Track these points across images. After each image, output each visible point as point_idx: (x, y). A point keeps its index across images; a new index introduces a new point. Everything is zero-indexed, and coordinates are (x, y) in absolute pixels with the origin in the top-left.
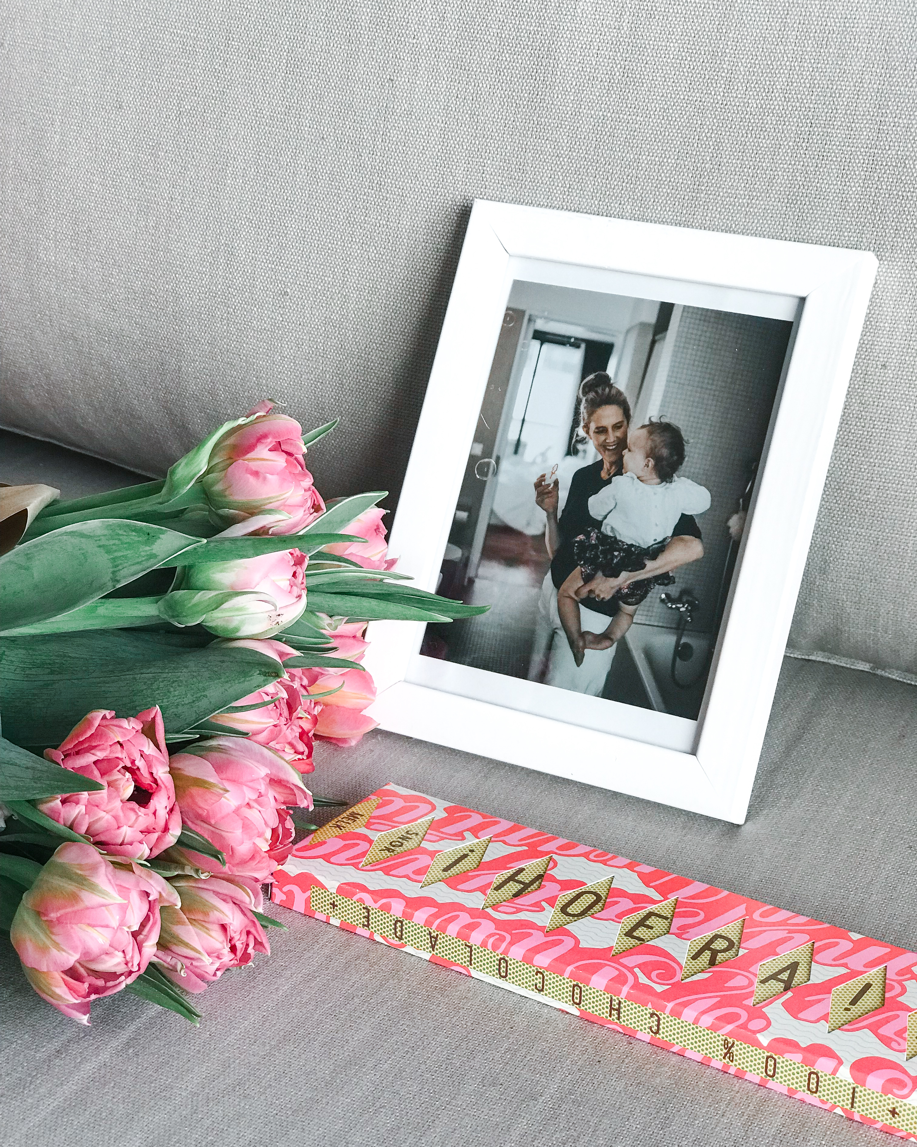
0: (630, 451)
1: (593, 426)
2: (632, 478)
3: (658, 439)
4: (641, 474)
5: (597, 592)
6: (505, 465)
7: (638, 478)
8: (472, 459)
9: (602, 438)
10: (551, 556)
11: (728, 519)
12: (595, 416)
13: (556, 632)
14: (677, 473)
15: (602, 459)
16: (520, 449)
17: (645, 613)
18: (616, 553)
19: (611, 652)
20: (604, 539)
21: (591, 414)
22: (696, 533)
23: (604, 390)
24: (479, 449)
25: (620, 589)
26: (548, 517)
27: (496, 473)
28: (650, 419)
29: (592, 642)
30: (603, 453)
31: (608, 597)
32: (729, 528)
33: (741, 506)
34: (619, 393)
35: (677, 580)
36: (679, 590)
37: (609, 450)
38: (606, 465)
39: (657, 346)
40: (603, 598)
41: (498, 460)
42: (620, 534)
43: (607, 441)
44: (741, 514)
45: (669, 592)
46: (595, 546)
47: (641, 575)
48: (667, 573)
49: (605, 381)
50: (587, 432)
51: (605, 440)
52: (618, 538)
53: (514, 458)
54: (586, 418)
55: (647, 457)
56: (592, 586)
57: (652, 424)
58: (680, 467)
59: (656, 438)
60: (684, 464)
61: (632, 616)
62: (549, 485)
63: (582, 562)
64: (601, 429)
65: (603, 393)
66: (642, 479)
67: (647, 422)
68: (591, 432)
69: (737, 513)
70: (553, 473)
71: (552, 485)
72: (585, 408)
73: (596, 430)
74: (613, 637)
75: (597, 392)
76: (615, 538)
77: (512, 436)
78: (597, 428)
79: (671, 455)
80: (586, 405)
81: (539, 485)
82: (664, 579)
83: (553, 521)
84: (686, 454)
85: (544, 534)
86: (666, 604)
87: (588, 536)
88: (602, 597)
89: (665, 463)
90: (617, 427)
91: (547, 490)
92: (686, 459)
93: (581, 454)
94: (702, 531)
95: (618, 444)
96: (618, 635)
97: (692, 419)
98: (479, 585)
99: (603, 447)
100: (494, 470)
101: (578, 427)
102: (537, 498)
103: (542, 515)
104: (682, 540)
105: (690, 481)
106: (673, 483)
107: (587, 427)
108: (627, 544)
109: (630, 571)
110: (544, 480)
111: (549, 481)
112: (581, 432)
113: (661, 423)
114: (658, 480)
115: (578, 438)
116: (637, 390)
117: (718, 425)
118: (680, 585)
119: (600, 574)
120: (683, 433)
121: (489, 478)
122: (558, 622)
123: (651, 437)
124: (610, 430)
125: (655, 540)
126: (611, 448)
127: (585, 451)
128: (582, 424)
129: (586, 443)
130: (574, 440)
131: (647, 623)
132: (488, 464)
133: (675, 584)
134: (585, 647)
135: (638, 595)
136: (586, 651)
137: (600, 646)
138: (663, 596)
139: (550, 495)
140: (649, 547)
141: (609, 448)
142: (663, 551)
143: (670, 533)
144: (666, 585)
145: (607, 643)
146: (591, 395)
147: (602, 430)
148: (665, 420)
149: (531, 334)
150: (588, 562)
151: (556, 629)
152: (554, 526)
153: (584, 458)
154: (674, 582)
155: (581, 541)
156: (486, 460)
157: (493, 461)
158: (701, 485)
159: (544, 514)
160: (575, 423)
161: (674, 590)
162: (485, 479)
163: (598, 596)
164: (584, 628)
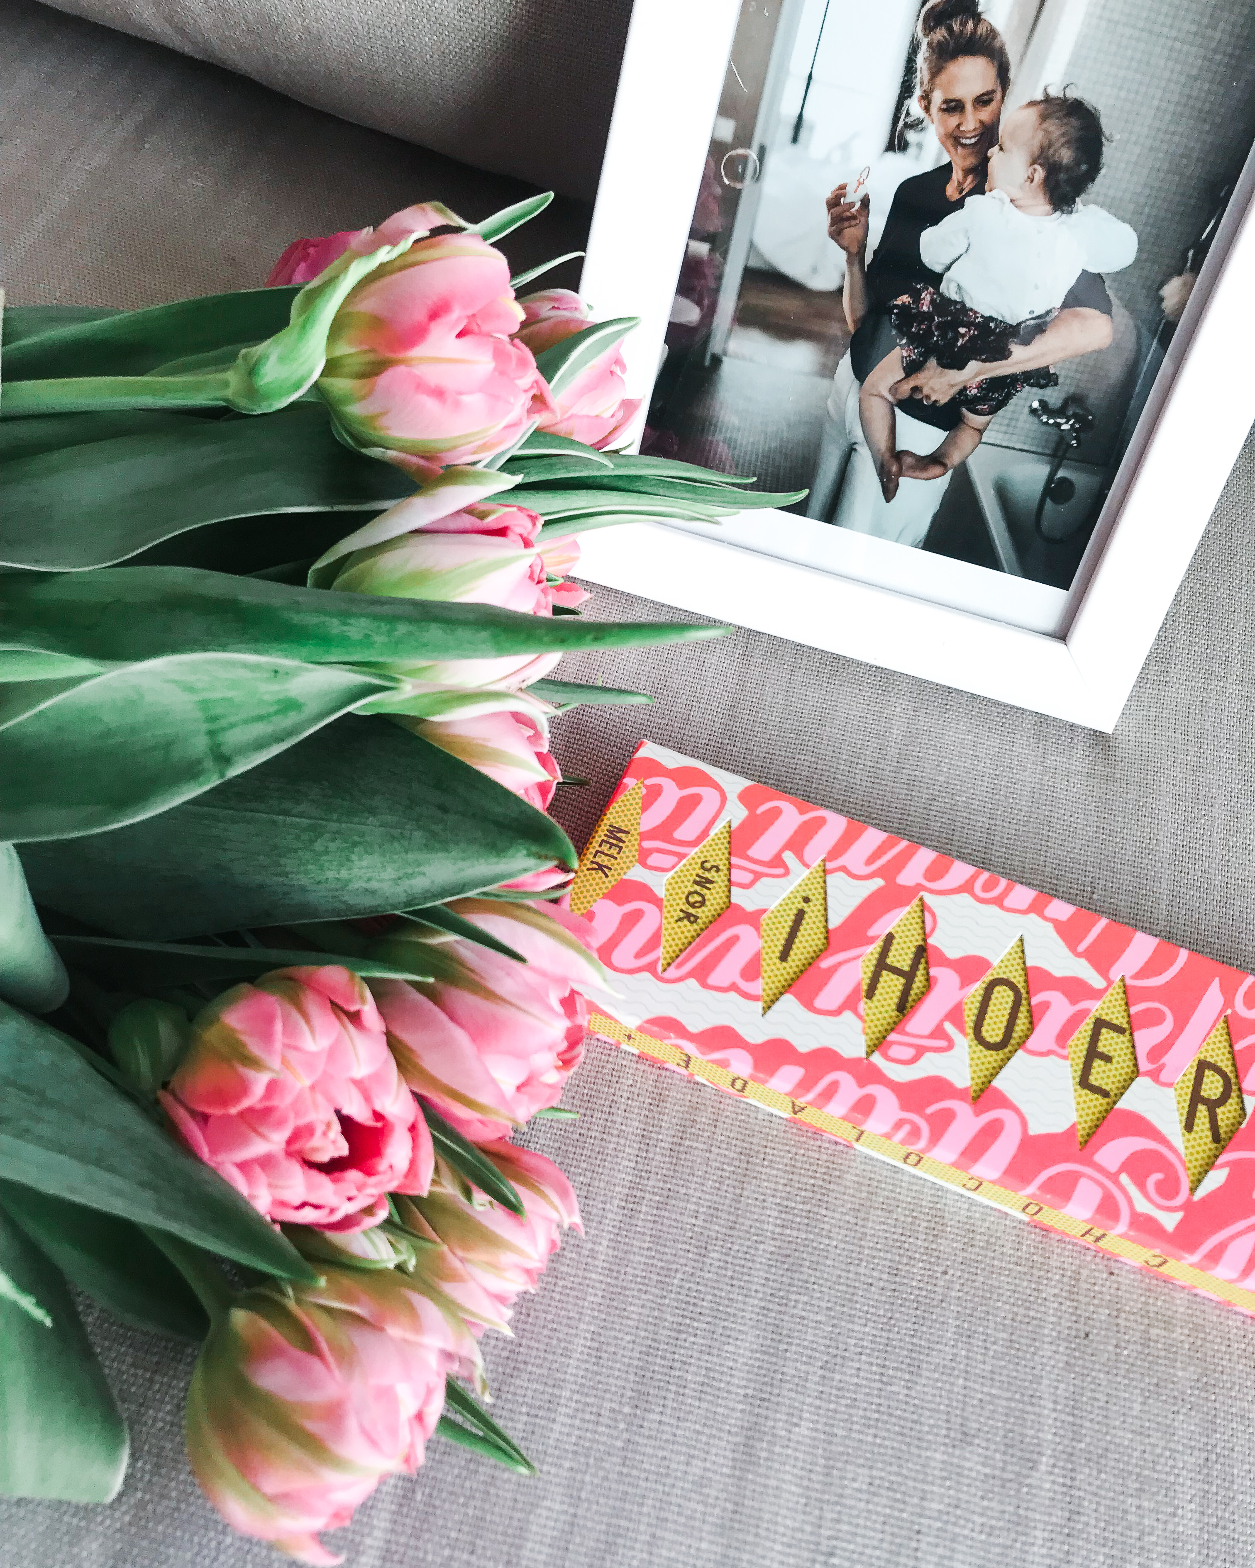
0: (1001, 149)
1: (937, 97)
2: (1001, 200)
3: (1055, 128)
4: (1017, 194)
5: (926, 391)
6: (773, 161)
7: (1012, 201)
8: (717, 149)
9: (953, 121)
10: (851, 327)
11: (1162, 284)
12: (943, 78)
13: (855, 450)
14: (1084, 196)
15: (950, 164)
16: (803, 134)
17: (1004, 428)
18: (962, 330)
19: (942, 483)
20: (943, 304)
21: (936, 71)
22: (1104, 305)
23: (964, 24)
24: (727, 130)
25: (965, 388)
26: (850, 262)
27: (758, 176)
28: (1045, 89)
29: (914, 468)
30: (952, 149)
31: (943, 399)
32: (1161, 300)
33: (1189, 264)
34: (992, 33)
35: (1060, 380)
36: (1063, 395)
37: (964, 146)
38: (957, 175)
40: (936, 401)
41: (762, 152)
42: (971, 298)
43: (962, 128)
44: (1187, 276)
45: (1046, 399)
46: (928, 316)
47: (1002, 369)
48: (1046, 368)
49: (969, 7)
50: (927, 109)
51: (958, 126)
52: (969, 305)
53: (791, 149)
54: (926, 80)
55: (1033, 163)
56: (919, 379)
57: (1048, 100)
58: (1090, 186)
59: (1052, 129)
60: (1099, 179)
61: (981, 432)
62: (852, 204)
63: (904, 341)
64: (953, 104)
65: (961, 31)
66: (1018, 203)
67: (1039, 96)
68: (934, 109)
69: (1180, 274)
70: (860, 183)
71: (858, 205)
72: (925, 59)
73: (944, 106)
74: (947, 461)
75: (950, 30)
76: (963, 304)
77: (789, 109)
78: (946, 102)
79: (1078, 164)
80: (927, 54)
81: (834, 203)
83: (856, 269)
84: (1103, 160)
85: (840, 290)
86: (1039, 416)
87: (916, 297)
88: (933, 398)
89: (1062, 176)
90: (983, 100)
91: (848, 214)
92: (1103, 171)
93: (912, 150)
94: (1114, 301)
95: (981, 134)
96: (955, 458)
97: (1123, 94)
98: (728, 367)
99: (954, 139)
100: (756, 169)
101: (909, 97)
102: (832, 225)
104: (1077, 315)
105: (1103, 213)
106: (1074, 215)
107: (926, 98)
108: (982, 317)
109: (984, 361)
110: (844, 195)
111: (853, 197)
112: (914, 106)
113: (1066, 99)
114: (1049, 208)
115: (909, 120)
116: (1027, 29)
117: (1171, 108)
118: (1066, 388)
119: (933, 362)
120: (1104, 122)
121: (747, 186)
122: (858, 433)
123: (1045, 125)
124: (969, 107)
125: (1031, 312)
126: (968, 142)
127: (920, 146)
128: (918, 92)
129: (922, 129)
130: (901, 124)
131: (1005, 444)
132: (745, 159)
133: (1057, 388)
134: (900, 473)
135: (993, 399)
136: (902, 480)
137: (925, 475)
138: (1036, 404)
139: (853, 223)
140: (1020, 323)
141: (964, 141)
142: (1043, 331)
143: (1058, 303)
144: (1042, 387)
145: (938, 470)
146: (940, 34)
147: (954, 107)
148: (1073, 94)
150: (914, 340)
151: (855, 444)
152: (858, 277)
153: (917, 158)
154: (1056, 384)
155: (904, 307)
156: (741, 151)
157: (753, 154)
158: (1123, 220)
159: (843, 255)
160: (906, 90)
161: (1054, 396)
162: (738, 186)
163: (928, 397)
164: (900, 446)
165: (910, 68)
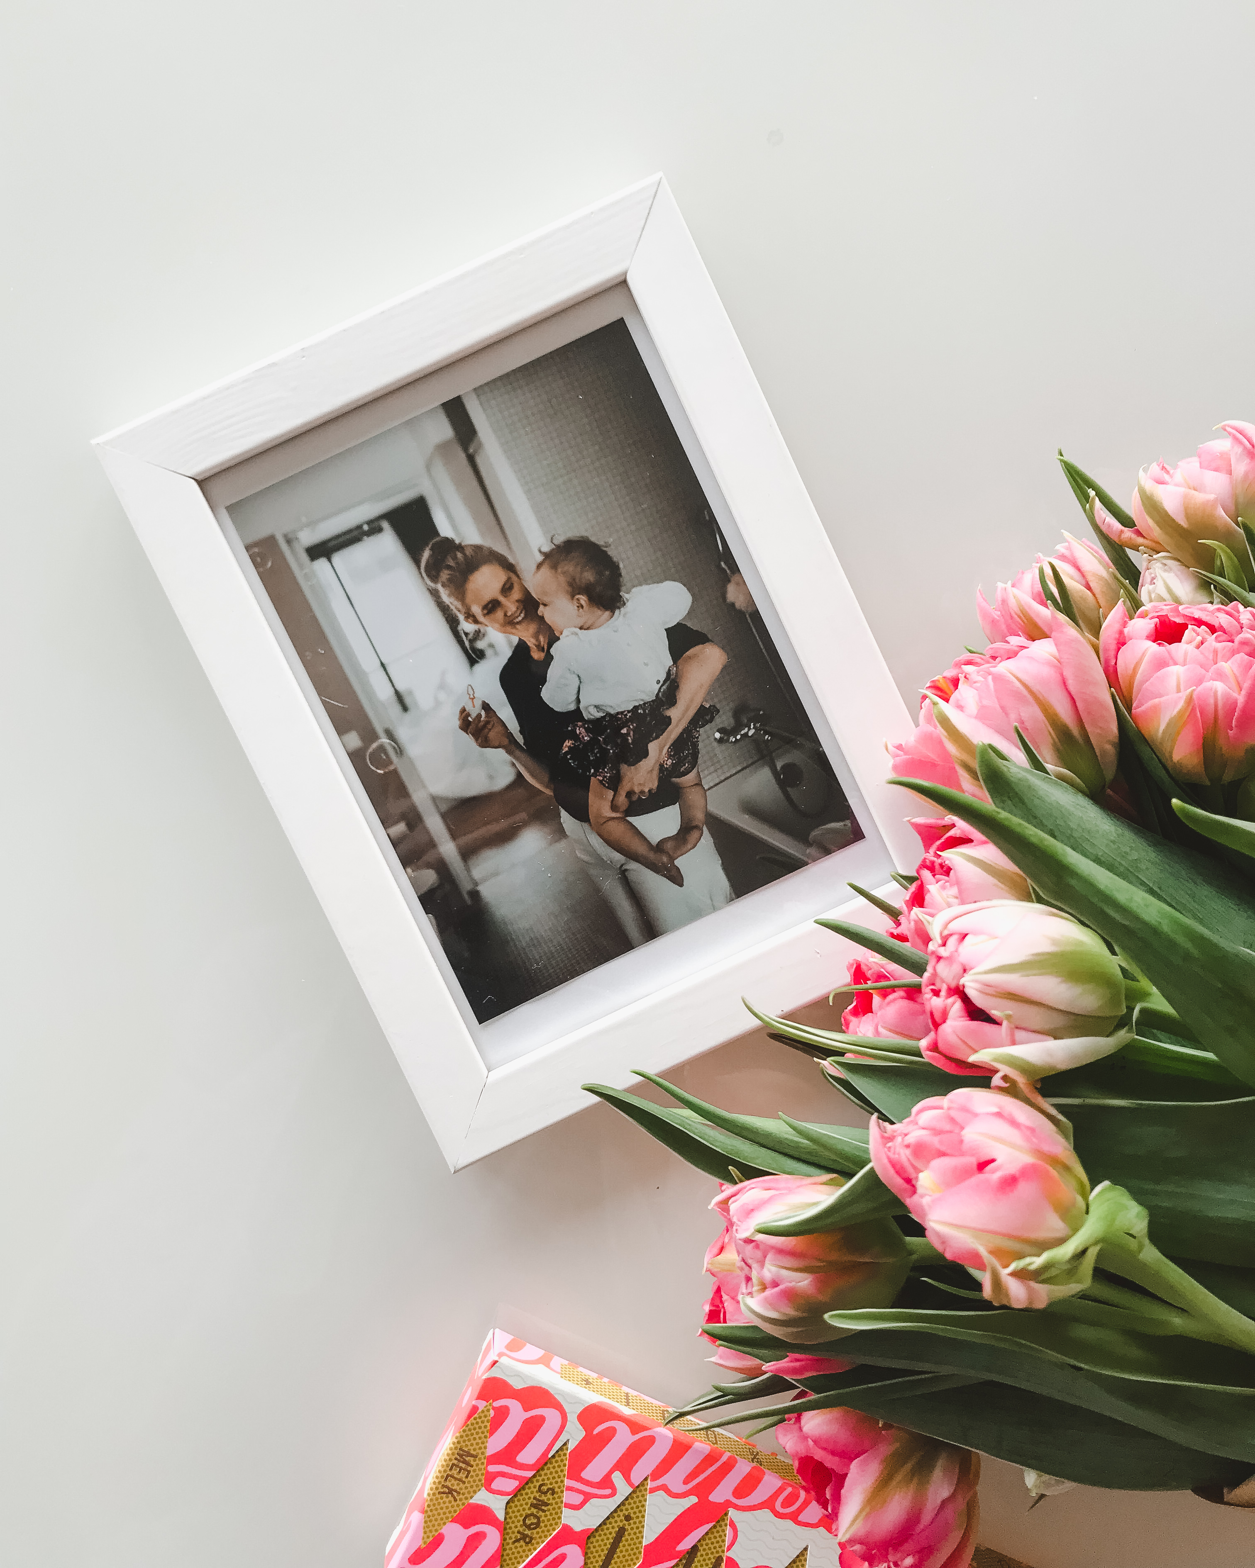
0: (545, 605)
2: (574, 633)
4: (580, 621)
6: (403, 734)
7: (581, 628)
8: (356, 757)
9: (499, 614)
10: (549, 792)
11: (724, 595)
13: (626, 870)
15: (520, 640)
16: (408, 701)
17: (712, 769)
18: (624, 731)
19: (706, 841)
20: (596, 725)
21: (462, 597)
22: (701, 639)
23: (455, 558)
24: (354, 740)
25: (661, 766)
26: (509, 752)
27: (400, 751)
28: (540, 551)
29: (677, 848)
30: (514, 631)
31: (654, 784)
32: (733, 605)
33: (728, 571)
34: (478, 548)
35: (718, 706)
36: (730, 714)
38: (531, 642)
39: (479, 460)
41: (390, 734)
42: (611, 707)
43: (509, 614)
44: (735, 578)
45: (721, 726)
46: (594, 742)
47: (673, 732)
48: (702, 707)
49: (448, 546)
50: (476, 621)
51: (505, 615)
52: (612, 712)
53: (408, 716)
54: (460, 606)
55: (573, 596)
56: (626, 787)
57: (547, 556)
58: (621, 579)
59: (566, 568)
60: (623, 572)
61: (699, 784)
62: (479, 716)
63: (592, 771)
64: (490, 606)
65: (457, 563)
66: (585, 627)
67: (540, 558)
68: (481, 618)
69: (729, 581)
71: (483, 713)
72: (449, 596)
73: (485, 612)
74: (695, 823)
75: (449, 567)
77: (384, 691)
78: (485, 607)
79: (601, 574)
80: (447, 592)
81: (467, 724)
82: (703, 716)
83: (518, 753)
85: (519, 775)
86: (728, 740)
87: (574, 736)
88: (647, 790)
89: (598, 589)
90: (506, 589)
91: (482, 724)
92: (621, 566)
93: (489, 652)
94: (705, 631)
95: (525, 608)
96: (699, 816)
97: (591, 515)
98: (485, 891)
99: (509, 624)
100: (394, 748)
103: (499, 756)
104: (690, 658)
105: (645, 588)
106: (628, 604)
107: (470, 616)
108: (629, 712)
109: (657, 737)
110: (469, 715)
111: (475, 710)
113: (558, 547)
114: (607, 614)
115: (470, 636)
116: (497, 528)
117: (627, 498)
118: (728, 708)
119: (624, 768)
120: (593, 539)
121: (398, 763)
122: (618, 857)
123: (559, 570)
124: (502, 599)
125: (658, 682)
126: (520, 618)
127: (491, 646)
128: (461, 617)
130: (467, 643)
131: (722, 778)
132: (382, 748)
134: (672, 859)
135: (687, 756)
136: (677, 862)
137: (689, 846)
138: (718, 735)
139: (489, 726)
140: (657, 695)
141: (517, 620)
142: (678, 687)
143: (670, 661)
144: (711, 721)
145: (695, 834)
146: (445, 575)
147: (492, 607)
148: (560, 540)
149: (304, 557)
150: (599, 764)
151: (622, 866)
152: (523, 756)
153: (496, 654)
154: (718, 711)
155: (572, 749)
156: (374, 745)
157: (384, 740)
158: (661, 581)
159: (501, 751)
160: (452, 623)
161: (724, 719)
162: (392, 768)
163: (642, 792)
164: (655, 840)
165: (444, 609)
